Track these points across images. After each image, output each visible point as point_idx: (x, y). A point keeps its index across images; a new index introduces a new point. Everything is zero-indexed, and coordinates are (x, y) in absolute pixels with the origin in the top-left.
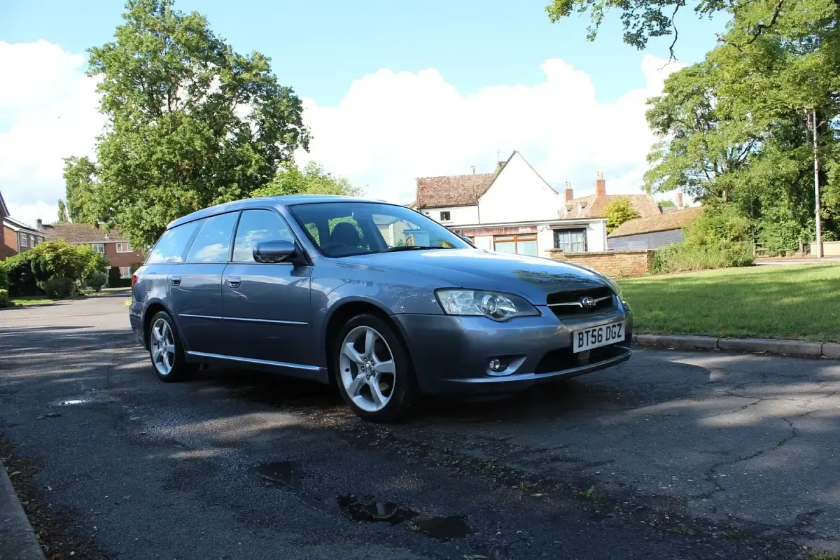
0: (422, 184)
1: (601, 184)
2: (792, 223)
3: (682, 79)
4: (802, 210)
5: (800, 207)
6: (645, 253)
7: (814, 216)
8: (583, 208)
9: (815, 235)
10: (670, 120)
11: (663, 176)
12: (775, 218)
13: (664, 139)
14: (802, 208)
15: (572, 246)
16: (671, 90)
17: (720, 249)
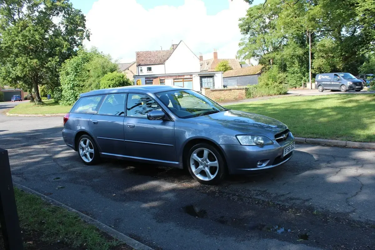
0: (138, 55)
1: (215, 54)
2: (299, 74)
3: (255, 10)
4: (304, 69)
5: (303, 68)
6: (244, 89)
7: (308, 72)
8: (207, 64)
9: (309, 80)
10: (249, 28)
11: (246, 52)
12: (293, 72)
13: (246, 36)
14: (304, 68)
15: (208, 83)
16: (250, 15)
17: (274, 87)
